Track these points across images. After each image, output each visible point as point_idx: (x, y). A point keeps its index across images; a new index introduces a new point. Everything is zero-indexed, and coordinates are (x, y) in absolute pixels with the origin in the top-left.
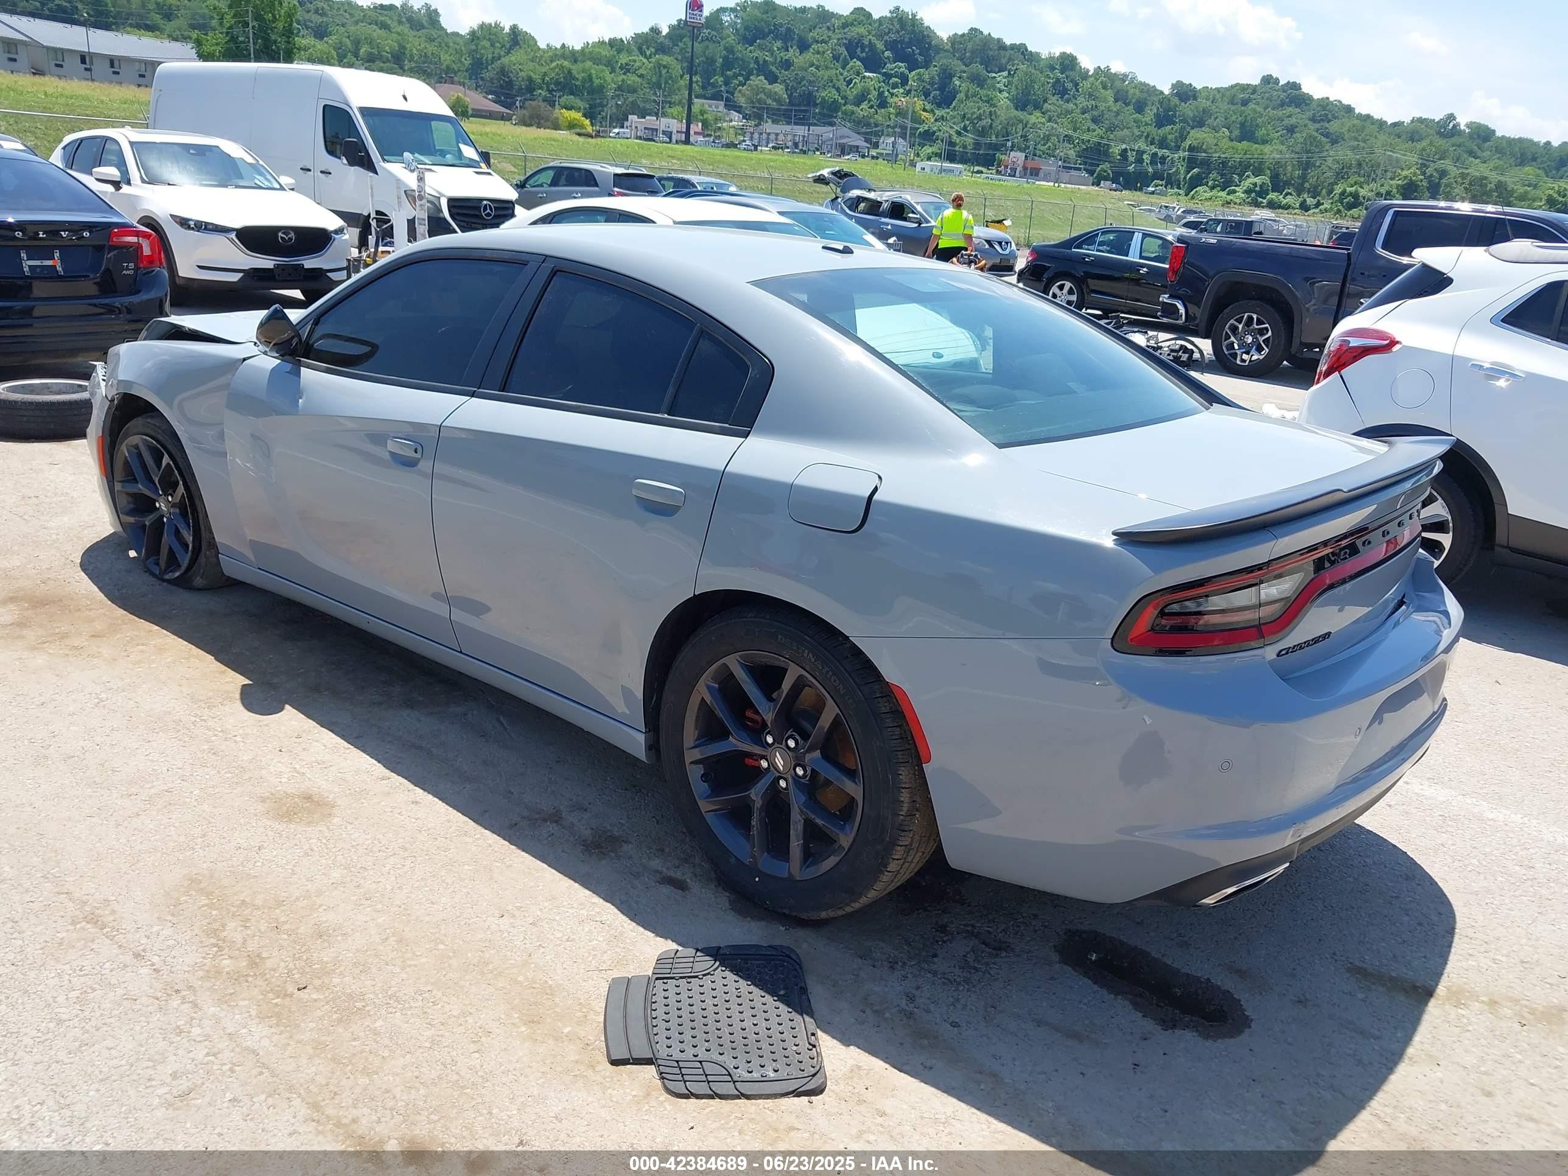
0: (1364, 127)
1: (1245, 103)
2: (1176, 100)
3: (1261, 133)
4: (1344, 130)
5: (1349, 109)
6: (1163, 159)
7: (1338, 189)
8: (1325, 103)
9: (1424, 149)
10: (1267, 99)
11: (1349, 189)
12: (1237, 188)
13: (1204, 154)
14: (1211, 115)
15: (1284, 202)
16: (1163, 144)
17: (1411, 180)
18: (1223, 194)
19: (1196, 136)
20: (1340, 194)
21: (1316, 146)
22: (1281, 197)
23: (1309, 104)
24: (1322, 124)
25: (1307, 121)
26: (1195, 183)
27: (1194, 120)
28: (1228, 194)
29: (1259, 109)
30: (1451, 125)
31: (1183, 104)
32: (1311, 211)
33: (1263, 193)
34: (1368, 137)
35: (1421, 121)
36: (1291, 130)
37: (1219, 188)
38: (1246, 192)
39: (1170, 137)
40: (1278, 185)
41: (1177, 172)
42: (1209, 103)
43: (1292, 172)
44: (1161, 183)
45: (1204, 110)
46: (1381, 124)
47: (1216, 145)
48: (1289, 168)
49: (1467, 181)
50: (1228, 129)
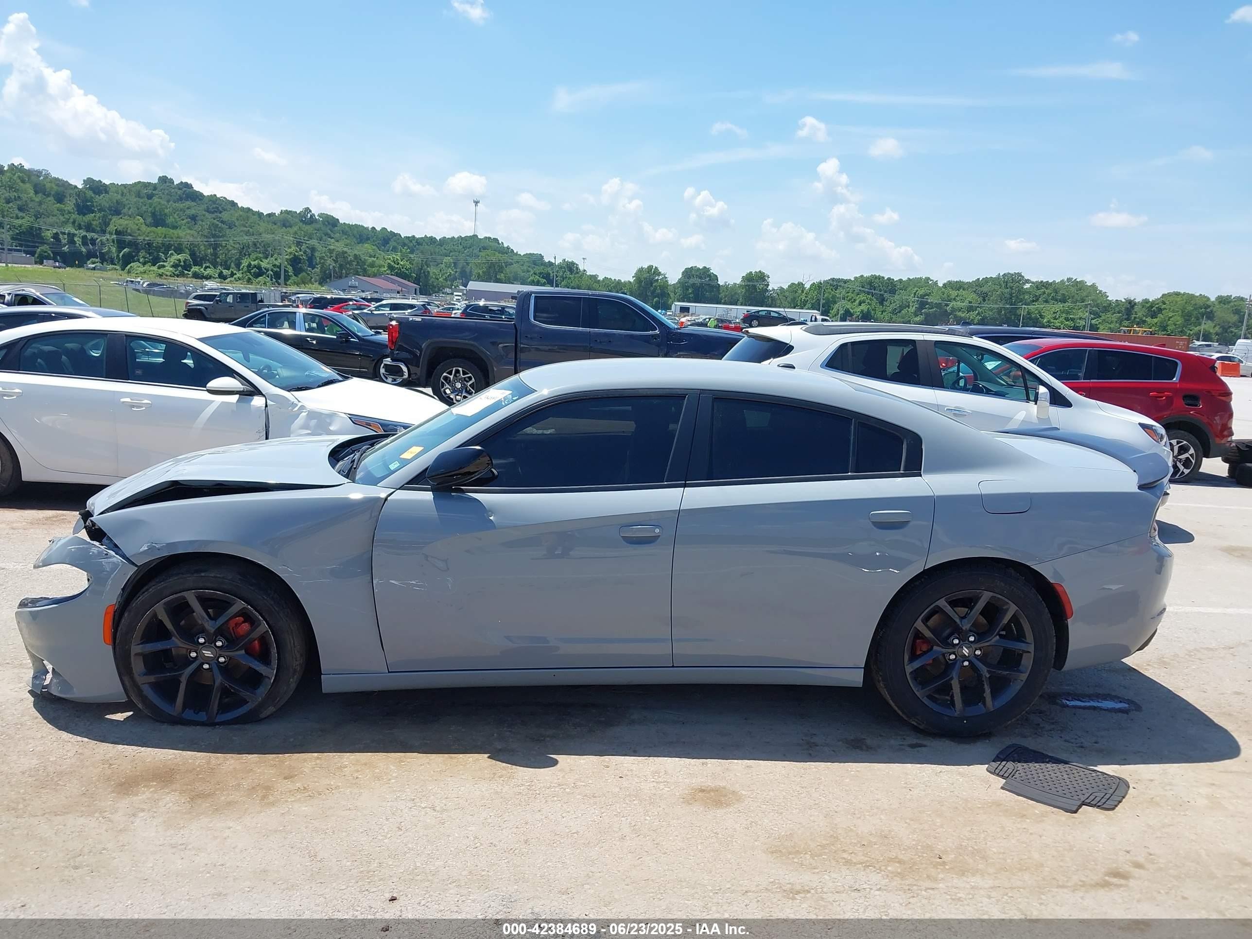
0: (248, 218)
1: (150, 197)
2: (90, 194)
3: (170, 220)
4: (234, 219)
5: (233, 204)
6: (93, 241)
7: (245, 263)
8: (213, 199)
9: (296, 233)
10: (167, 194)
11: (253, 263)
12: (165, 264)
13: (129, 237)
14: (124, 205)
15: (206, 273)
16: (89, 228)
17: (295, 255)
18: (155, 268)
19: (117, 223)
20: (247, 267)
21: (220, 232)
22: (202, 270)
23: (202, 200)
24: (216, 214)
25: (204, 212)
26: (126, 261)
27: (110, 209)
28: (159, 268)
29: (163, 202)
30: (309, 215)
31: (97, 196)
32: (229, 280)
33: (187, 267)
34: (253, 225)
35: (288, 212)
36: (194, 218)
37: (150, 264)
38: (172, 266)
39: (94, 223)
40: (197, 260)
41: (109, 251)
42: (119, 197)
43: (204, 250)
44: (97, 260)
45: (117, 201)
46: (260, 214)
47: (139, 230)
48: (202, 247)
49: (334, 255)
50: (142, 217)
